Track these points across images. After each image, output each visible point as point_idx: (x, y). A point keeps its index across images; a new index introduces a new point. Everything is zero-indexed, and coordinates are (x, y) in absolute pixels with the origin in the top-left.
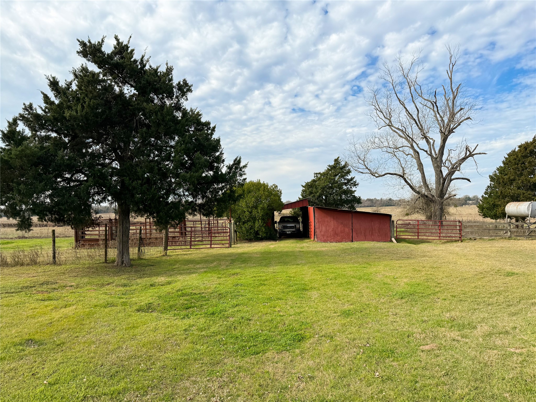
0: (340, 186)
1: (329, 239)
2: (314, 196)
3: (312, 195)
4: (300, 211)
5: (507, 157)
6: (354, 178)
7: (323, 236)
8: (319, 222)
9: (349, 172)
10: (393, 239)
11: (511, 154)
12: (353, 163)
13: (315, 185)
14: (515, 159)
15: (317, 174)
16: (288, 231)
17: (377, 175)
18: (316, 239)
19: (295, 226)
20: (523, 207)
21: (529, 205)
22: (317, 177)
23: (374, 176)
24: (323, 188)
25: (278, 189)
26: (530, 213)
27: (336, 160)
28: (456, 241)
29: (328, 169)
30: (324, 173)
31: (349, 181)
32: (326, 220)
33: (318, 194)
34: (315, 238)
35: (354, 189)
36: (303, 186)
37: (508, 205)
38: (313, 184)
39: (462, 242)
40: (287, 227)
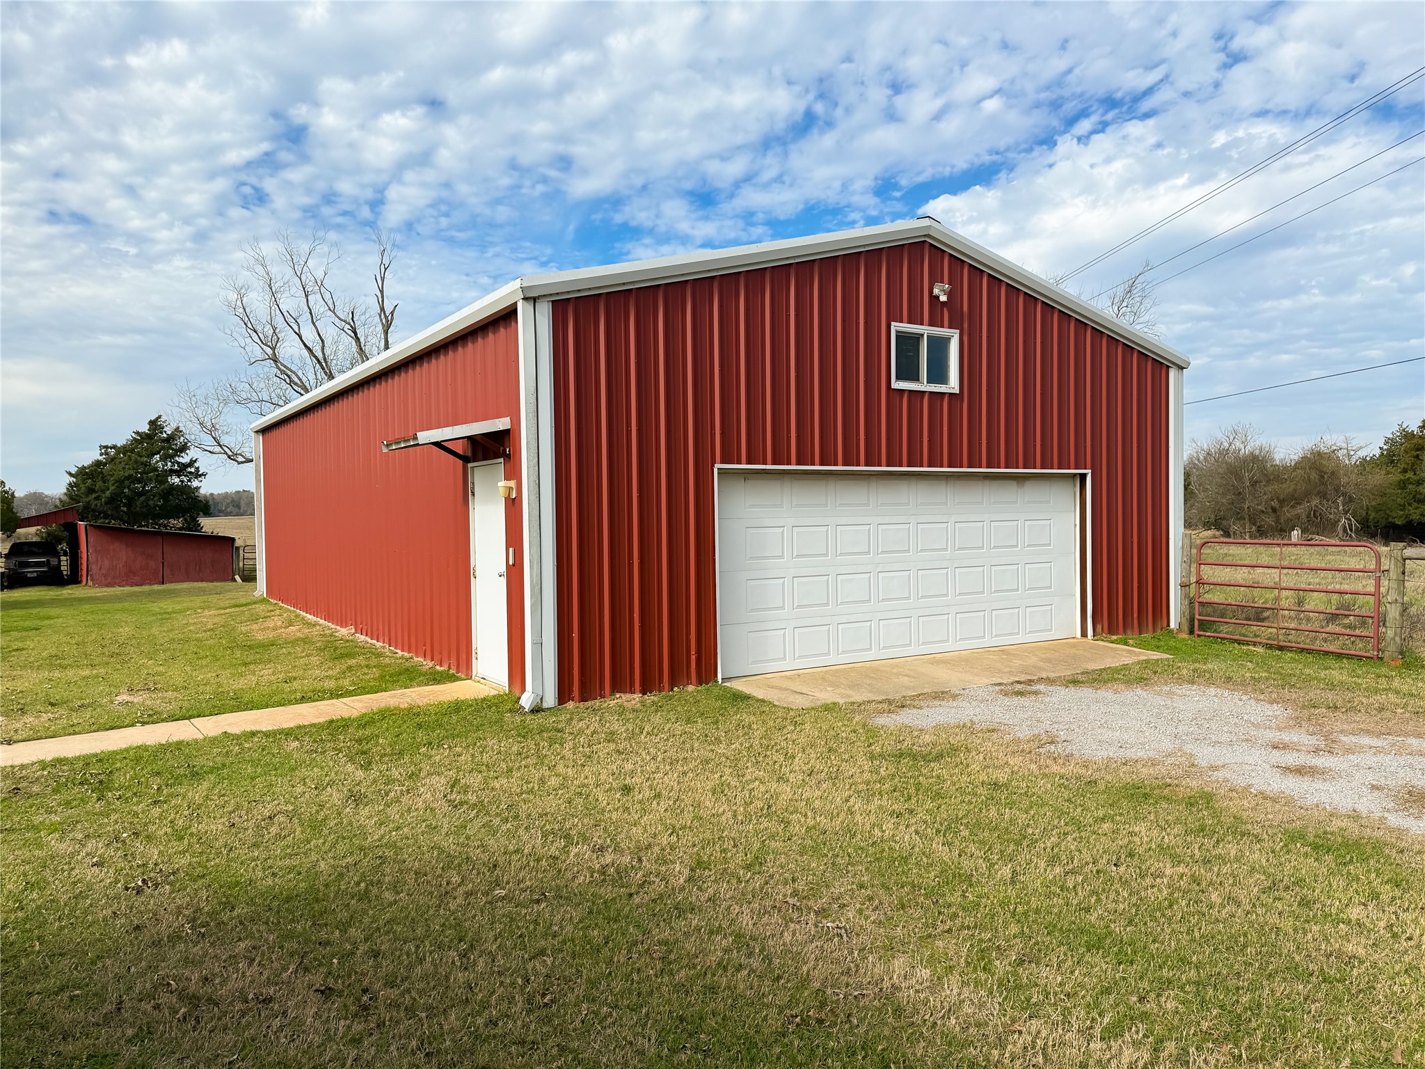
0: (162, 477)
1: (117, 581)
2: (97, 498)
3: (94, 495)
4: (62, 529)
6: (195, 461)
7: (105, 576)
8: (96, 551)
9: (184, 448)
10: (237, 577)
12: (192, 431)
13: (101, 472)
15: (106, 447)
16: (31, 572)
17: (240, 459)
18: (90, 583)
19: (48, 561)
22: (107, 454)
23: (235, 460)
24: (120, 482)
25: (7, 488)
27: (154, 424)
29: (135, 439)
30: (124, 447)
31: (184, 466)
32: (111, 547)
33: (108, 493)
34: (89, 581)
35: (195, 484)
36: (70, 474)
38: (96, 471)
40: (29, 565)
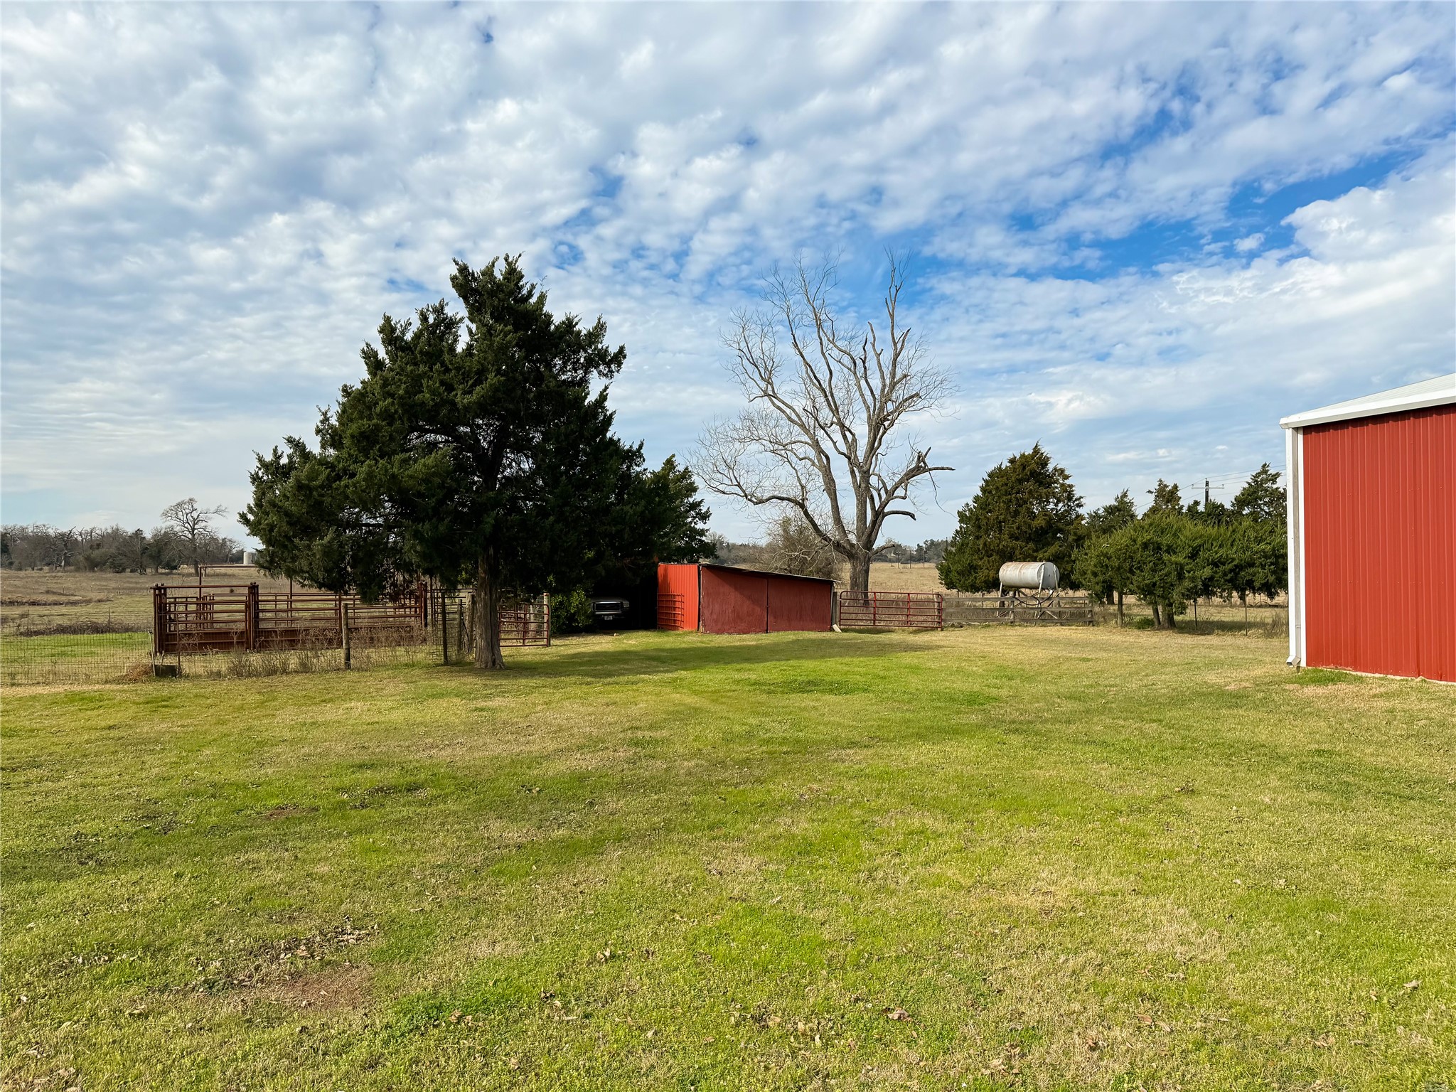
1: (727, 627)
5: (988, 478)
6: (702, 502)
8: (708, 594)
9: (692, 488)
11: (996, 474)
14: (1006, 485)
16: (608, 615)
17: (755, 499)
19: (621, 603)
20: (1030, 570)
21: (1040, 569)
23: (750, 500)
26: (1041, 582)
27: (668, 462)
28: (933, 629)
31: (692, 507)
34: (701, 627)
37: (1004, 567)
39: (942, 630)
40: (604, 607)
